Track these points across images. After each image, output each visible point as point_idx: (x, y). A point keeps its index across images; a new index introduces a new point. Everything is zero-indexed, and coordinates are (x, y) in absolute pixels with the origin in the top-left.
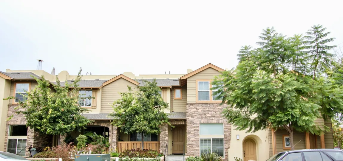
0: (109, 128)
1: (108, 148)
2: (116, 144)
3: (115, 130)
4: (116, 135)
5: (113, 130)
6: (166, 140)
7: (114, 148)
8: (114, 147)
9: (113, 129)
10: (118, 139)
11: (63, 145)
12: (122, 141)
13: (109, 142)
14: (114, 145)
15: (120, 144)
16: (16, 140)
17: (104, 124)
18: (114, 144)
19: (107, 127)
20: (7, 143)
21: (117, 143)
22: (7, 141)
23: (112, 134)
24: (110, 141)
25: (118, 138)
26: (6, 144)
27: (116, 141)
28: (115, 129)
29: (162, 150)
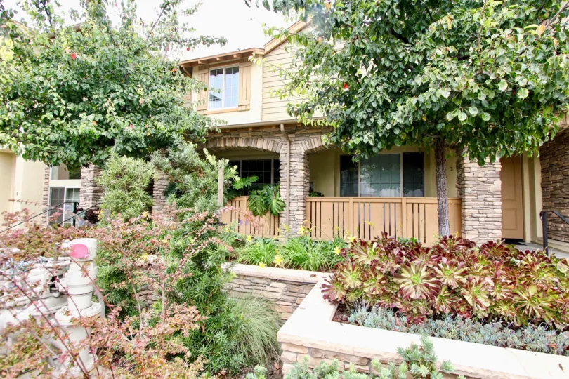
0: (279, 154)
1: (279, 216)
2: (302, 204)
3: (297, 160)
4: (302, 175)
5: (292, 160)
6: (493, 194)
7: (297, 217)
8: (295, 212)
9: (290, 157)
10: (308, 189)
11: (162, 203)
12: (319, 195)
13: (281, 198)
14: (296, 208)
15: (313, 204)
16: (62, 189)
17: (265, 141)
18: (296, 205)
19: (274, 151)
20: (49, 197)
21: (305, 201)
22: (49, 193)
23: (290, 171)
24: (283, 195)
25: (308, 185)
26: (47, 199)
27: (302, 193)
28: (299, 156)
29: (476, 232)
